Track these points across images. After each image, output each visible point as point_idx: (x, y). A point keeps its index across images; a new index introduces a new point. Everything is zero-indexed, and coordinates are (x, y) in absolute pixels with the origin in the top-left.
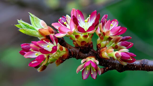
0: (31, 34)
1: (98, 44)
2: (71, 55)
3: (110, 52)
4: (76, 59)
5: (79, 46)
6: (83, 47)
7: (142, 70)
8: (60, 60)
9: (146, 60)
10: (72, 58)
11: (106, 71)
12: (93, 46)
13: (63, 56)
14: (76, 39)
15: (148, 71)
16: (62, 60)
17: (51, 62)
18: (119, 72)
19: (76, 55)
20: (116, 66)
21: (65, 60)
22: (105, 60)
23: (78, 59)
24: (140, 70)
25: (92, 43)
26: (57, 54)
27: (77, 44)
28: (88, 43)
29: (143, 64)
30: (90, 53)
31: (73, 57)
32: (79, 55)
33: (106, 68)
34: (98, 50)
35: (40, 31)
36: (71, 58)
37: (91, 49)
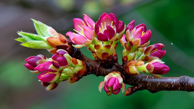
0: (38, 47)
1: (124, 57)
2: (89, 70)
3: (140, 65)
4: (96, 76)
5: (100, 59)
6: (104, 60)
7: (181, 90)
8: (76, 77)
9: (186, 78)
10: (91, 75)
11: (135, 91)
12: (117, 58)
13: (79, 72)
14: (96, 50)
15: (190, 92)
16: (77, 77)
17: (63, 79)
18: (151, 92)
19: (95, 71)
20: (148, 84)
21: (81, 78)
22: (133, 78)
23: (98, 75)
24: (178, 90)
25: (116, 55)
26: (72, 70)
27: (97, 56)
28: (111, 55)
29: (183, 83)
30: (114, 68)
31: (91, 73)
32: (99, 71)
33: (135, 87)
34: (124, 64)
35: (48, 40)
36: (89, 74)
37: (116, 63)
